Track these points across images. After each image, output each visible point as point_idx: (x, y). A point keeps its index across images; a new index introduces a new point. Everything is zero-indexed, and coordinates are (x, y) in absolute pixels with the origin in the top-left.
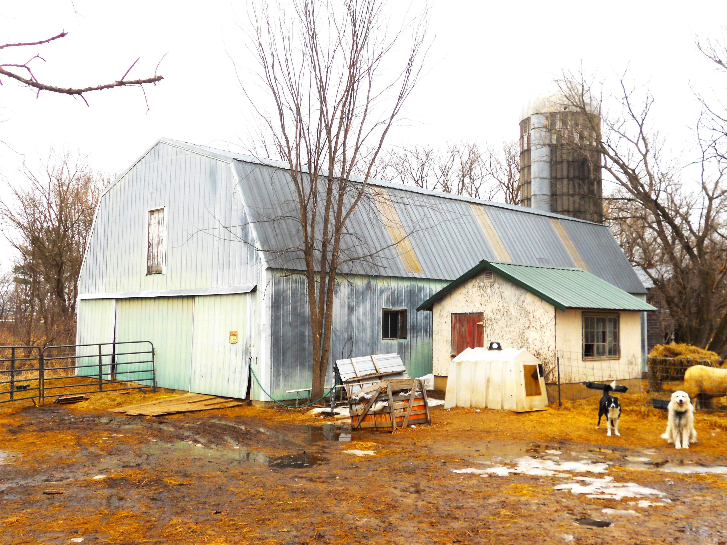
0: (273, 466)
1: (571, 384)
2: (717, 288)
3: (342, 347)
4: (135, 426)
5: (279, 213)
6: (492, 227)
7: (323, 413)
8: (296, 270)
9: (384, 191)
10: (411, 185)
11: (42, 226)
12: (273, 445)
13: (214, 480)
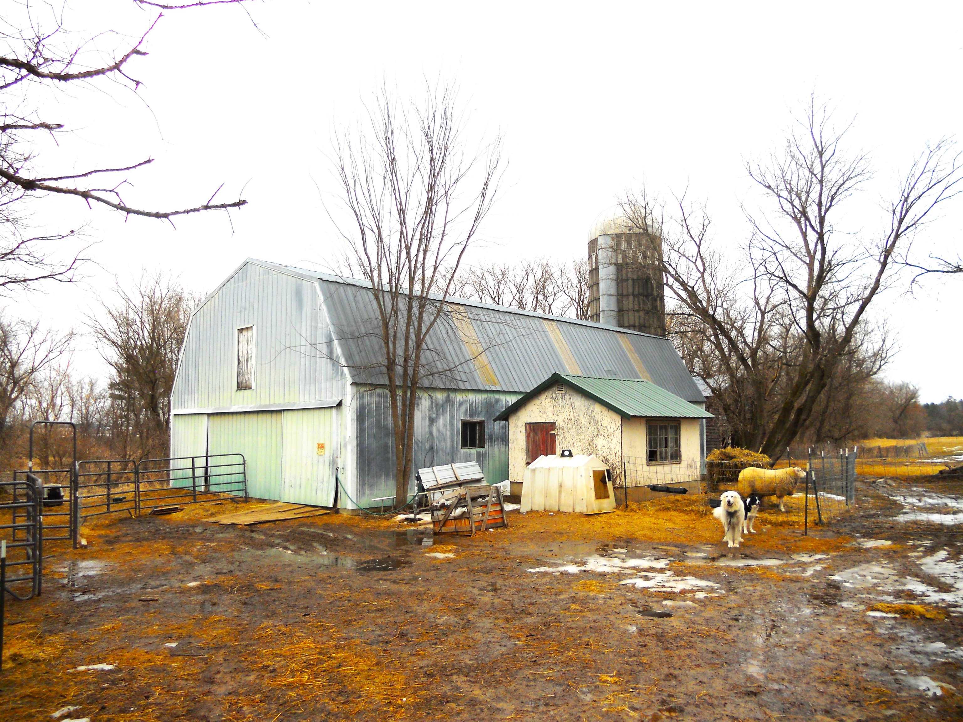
0: (360, 569)
1: (637, 488)
2: (770, 395)
3: (424, 457)
4: (227, 535)
5: (363, 330)
6: (564, 342)
7: (407, 519)
8: (379, 385)
9: (462, 308)
10: (488, 302)
11: (136, 345)
12: (359, 551)
13: (303, 584)
